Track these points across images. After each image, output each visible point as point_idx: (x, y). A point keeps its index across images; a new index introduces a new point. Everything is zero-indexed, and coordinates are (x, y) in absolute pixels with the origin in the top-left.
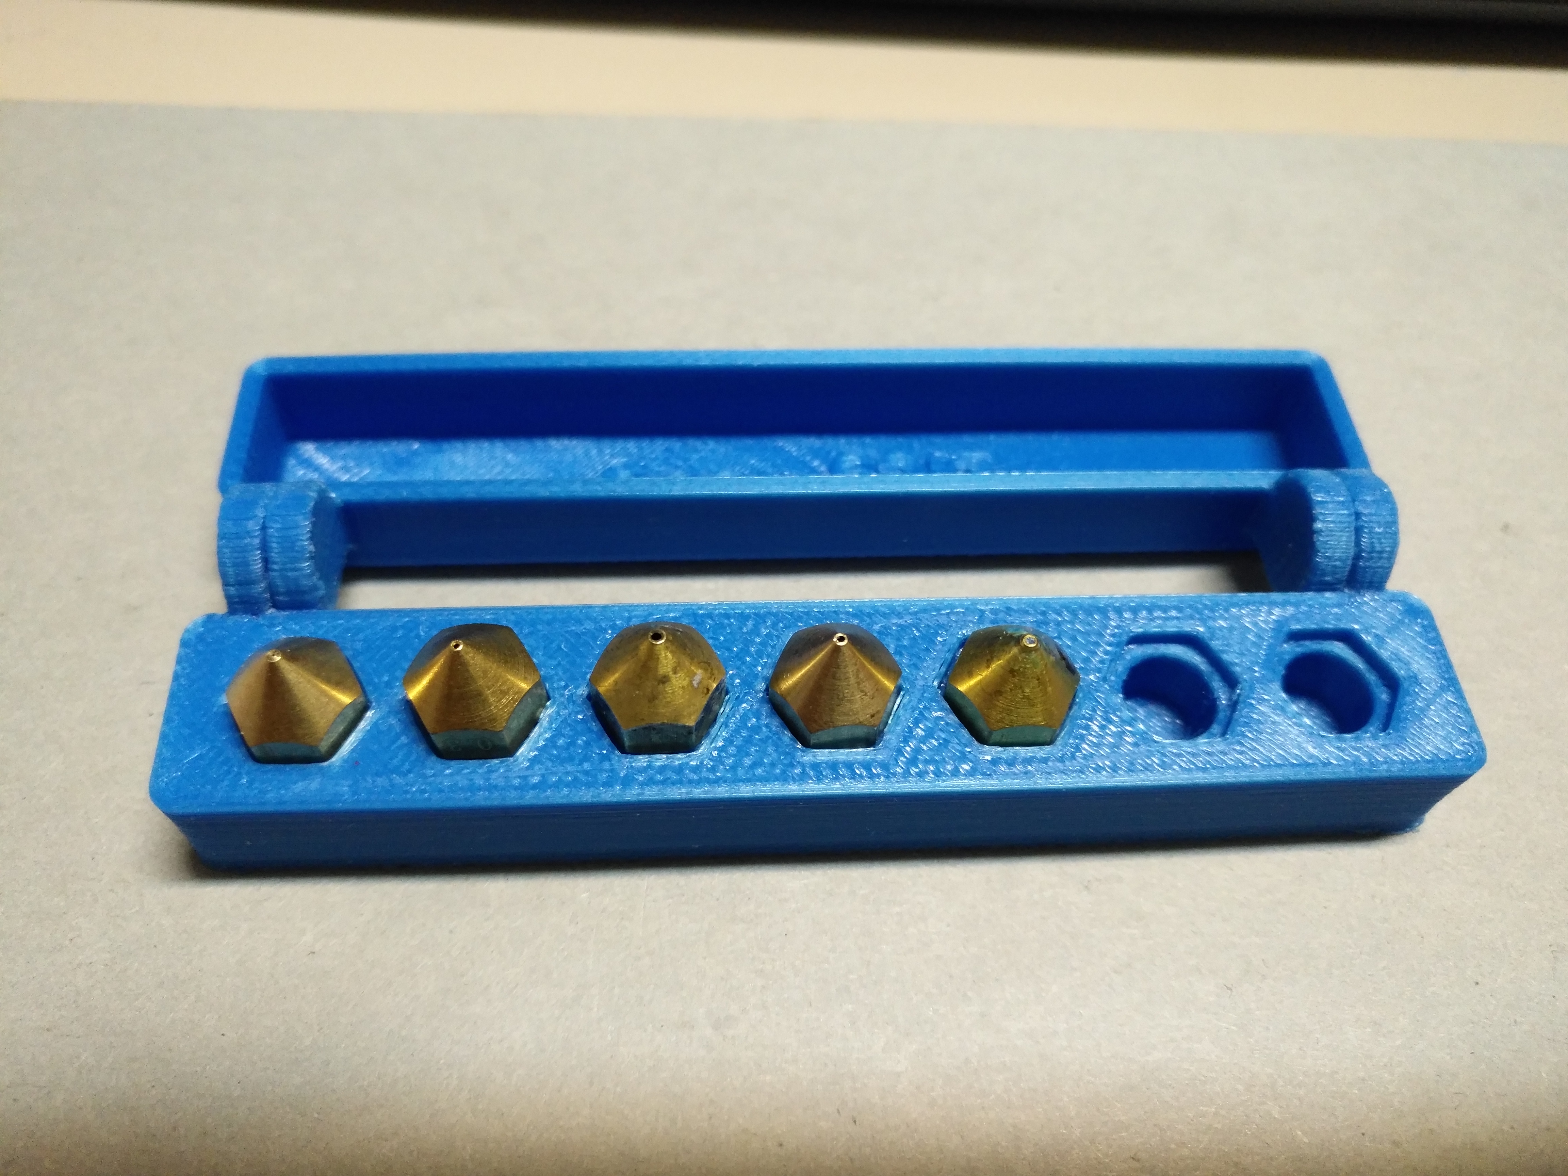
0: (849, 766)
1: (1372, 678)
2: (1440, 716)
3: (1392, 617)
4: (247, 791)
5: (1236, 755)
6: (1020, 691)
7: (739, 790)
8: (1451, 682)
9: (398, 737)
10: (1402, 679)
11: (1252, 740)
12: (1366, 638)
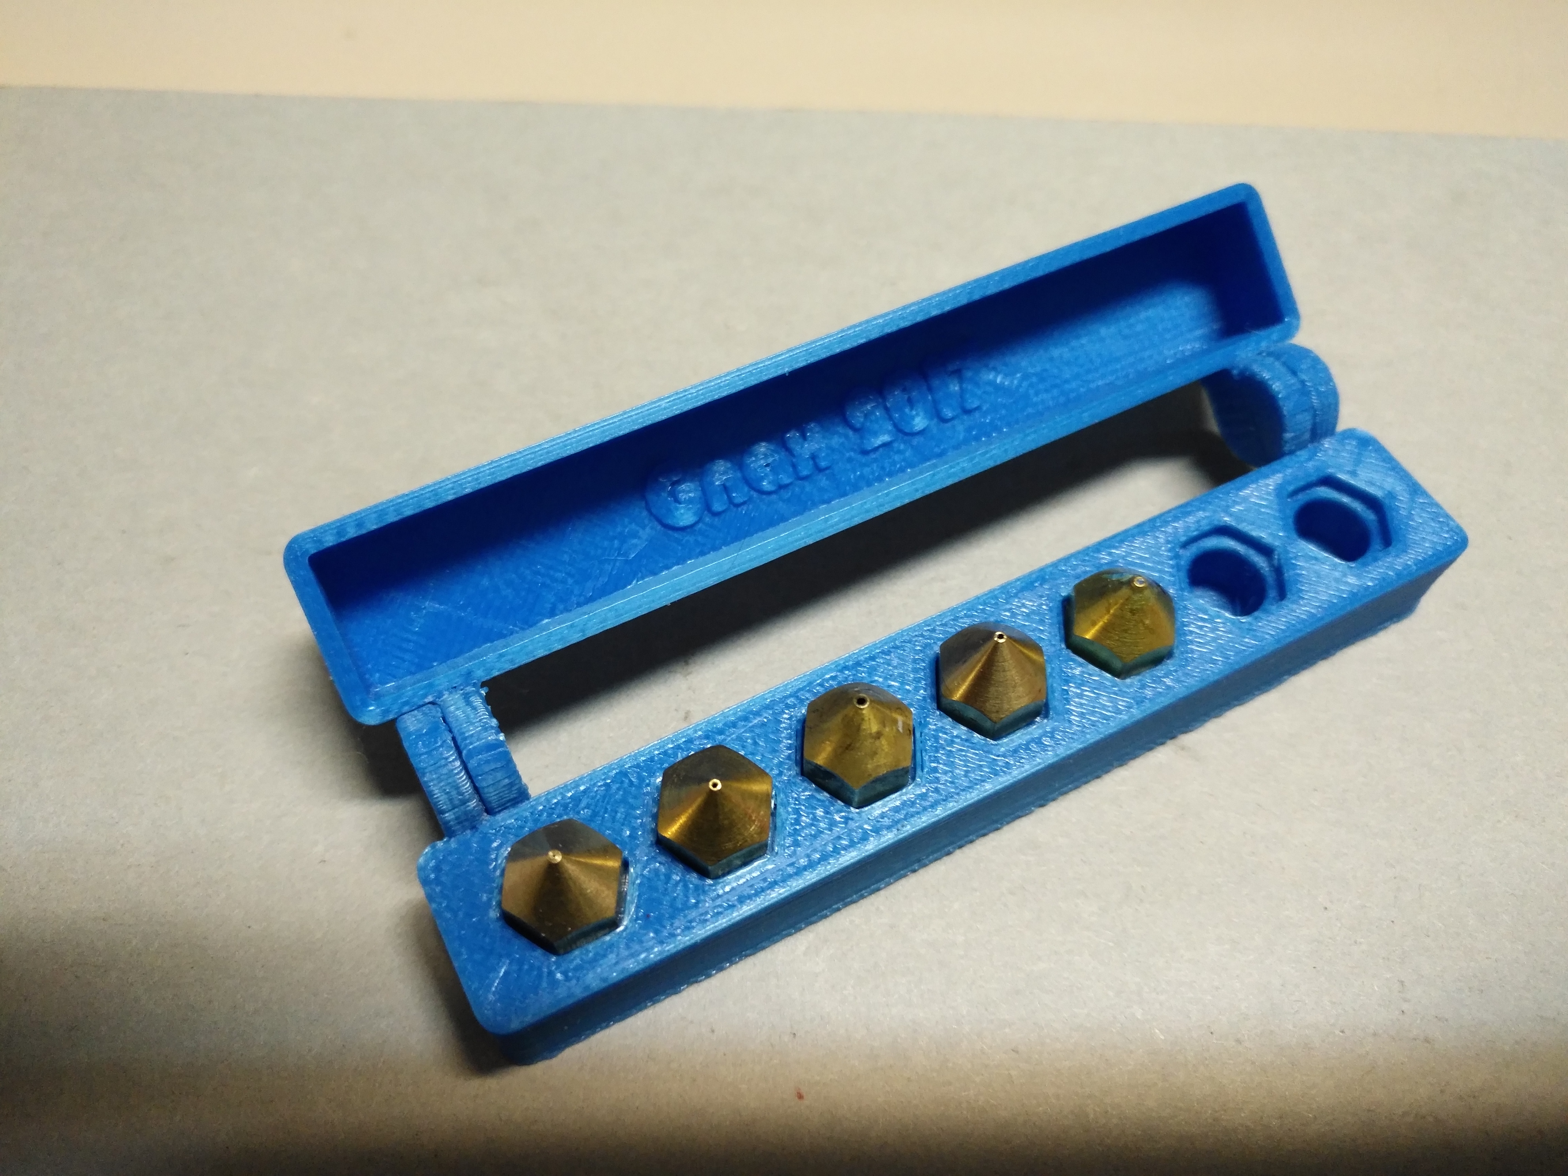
0: (1038, 741)
1: (1357, 506)
2: (1421, 517)
3: (1352, 453)
4: (567, 984)
5: (1303, 609)
6: (1141, 624)
7: (967, 798)
8: (1415, 489)
9: (668, 877)
10: (1383, 500)
11: (1307, 591)
12: (1343, 477)
